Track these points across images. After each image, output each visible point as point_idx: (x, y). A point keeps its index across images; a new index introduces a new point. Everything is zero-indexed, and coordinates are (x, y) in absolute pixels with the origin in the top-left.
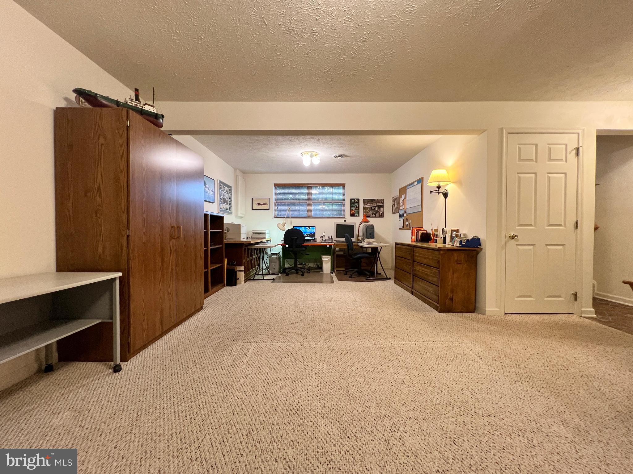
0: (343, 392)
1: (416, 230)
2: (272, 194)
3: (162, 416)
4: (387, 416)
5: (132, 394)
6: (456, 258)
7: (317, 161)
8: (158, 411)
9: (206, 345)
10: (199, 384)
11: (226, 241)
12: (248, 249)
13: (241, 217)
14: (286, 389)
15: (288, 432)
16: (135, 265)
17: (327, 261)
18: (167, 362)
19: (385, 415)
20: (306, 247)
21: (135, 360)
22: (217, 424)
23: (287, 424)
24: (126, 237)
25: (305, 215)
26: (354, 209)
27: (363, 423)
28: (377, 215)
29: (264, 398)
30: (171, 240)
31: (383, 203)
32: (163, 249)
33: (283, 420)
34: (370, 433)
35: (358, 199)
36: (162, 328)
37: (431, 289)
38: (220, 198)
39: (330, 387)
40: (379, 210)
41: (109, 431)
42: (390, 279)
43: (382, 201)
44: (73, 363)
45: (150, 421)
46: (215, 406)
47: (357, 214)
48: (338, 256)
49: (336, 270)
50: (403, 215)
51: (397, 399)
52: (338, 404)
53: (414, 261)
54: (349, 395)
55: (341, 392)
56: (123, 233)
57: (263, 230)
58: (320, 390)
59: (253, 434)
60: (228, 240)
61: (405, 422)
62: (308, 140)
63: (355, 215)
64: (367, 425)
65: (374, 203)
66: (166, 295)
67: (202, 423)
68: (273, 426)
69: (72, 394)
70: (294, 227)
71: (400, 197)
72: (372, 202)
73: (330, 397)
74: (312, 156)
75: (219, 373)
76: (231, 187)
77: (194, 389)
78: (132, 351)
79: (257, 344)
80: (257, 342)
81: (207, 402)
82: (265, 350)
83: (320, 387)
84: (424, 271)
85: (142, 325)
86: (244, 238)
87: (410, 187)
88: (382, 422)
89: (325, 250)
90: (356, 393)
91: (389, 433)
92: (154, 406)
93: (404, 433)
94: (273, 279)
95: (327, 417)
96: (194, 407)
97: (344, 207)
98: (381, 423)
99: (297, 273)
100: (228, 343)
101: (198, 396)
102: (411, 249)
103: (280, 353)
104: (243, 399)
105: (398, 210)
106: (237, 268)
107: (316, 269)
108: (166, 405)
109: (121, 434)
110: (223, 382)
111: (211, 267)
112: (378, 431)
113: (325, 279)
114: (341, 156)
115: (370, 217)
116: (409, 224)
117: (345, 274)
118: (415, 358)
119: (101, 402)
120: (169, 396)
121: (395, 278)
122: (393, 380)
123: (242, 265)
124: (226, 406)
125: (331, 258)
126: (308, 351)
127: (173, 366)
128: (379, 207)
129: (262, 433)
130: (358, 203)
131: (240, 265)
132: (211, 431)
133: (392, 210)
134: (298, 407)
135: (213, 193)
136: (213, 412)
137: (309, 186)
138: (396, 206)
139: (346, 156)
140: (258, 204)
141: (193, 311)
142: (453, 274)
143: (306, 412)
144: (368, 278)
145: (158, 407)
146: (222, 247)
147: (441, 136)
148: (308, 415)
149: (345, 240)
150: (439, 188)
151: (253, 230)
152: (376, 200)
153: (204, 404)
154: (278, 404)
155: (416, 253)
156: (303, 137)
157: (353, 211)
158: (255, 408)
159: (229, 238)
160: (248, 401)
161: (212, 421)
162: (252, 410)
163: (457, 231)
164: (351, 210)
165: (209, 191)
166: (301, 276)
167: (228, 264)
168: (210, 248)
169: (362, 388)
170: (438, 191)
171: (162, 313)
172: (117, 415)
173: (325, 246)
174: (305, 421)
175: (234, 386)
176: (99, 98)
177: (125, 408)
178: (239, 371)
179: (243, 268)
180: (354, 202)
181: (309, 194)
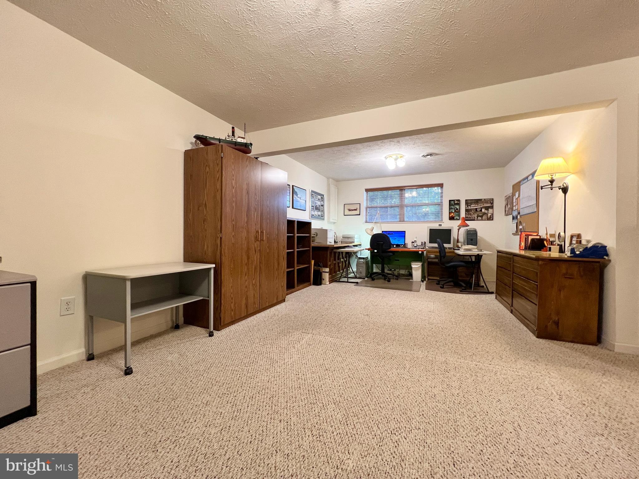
0: (366, 389)
1: (525, 235)
2: (363, 199)
3: (223, 371)
4: (396, 420)
5: (213, 352)
6: (564, 271)
7: (402, 164)
8: (222, 367)
9: (274, 329)
10: (256, 356)
11: (313, 244)
12: (335, 253)
13: (334, 223)
14: (317, 374)
15: (300, 405)
16: (226, 261)
17: (417, 268)
18: (242, 336)
19: (394, 418)
20: (394, 252)
21: (224, 331)
22: (254, 386)
23: (303, 399)
24: (219, 238)
25: (398, 220)
26: (453, 211)
27: (367, 418)
28: (484, 217)
29: (296, 377)
30: (255, 242)
31: (492, 203)
32: (248, 249)
33: (301, 396)
34: (370, 428)
35: (459, 200)
36: (247, 311)
37: (529, 308)
38: (312, 206)
39: (355, 382)
40: (486, 211)
41: (192, 371)
42: (492, 293)
43: (491, 201)
44: (190, 326)
45: (216, 371)
46: (259, 373)
47: (457, 217)
48: (430, 264)
49: (428, 279)
50: (517, 217)
51: (417, 409)
52: (354, 397)
53: (513, 273)
54: (369, 393)
55: (364, 388)
56: (218, 236)
57: (353, 235)
58: (345, 383)
59: (274, 399)
60: (317, 244)
61: (411, 430)
62: (387, 143)
63: (455, 218)
64: (371, 421)
65: (480, 203)
66: (251, 285)
67: (245, 382)
68: (291, 398)
69: (182, 344)
70: (382, 231)
71: (513, 195)
72: (478, 202)
73: (351, 390)
74: (396, 159)
75: (273, 351)
76: (323, 195)
77: (251, 358)
78: (222, 324)
79: (313, 336)
80: (314, 334)
81: (255, 369)
82: (317, 341)
83: (346, 380)
84: (523, 285)
85: (231, 306)
86: (330, 241)
87: (524, 182)
88: (387, 423)
89: (416, 256)
90: (377, 393)
91: (389, 433)
92: (222, 363)
93: (403, 438)
94: (357, 283)
95: (338, 404)
96: (245, 370)
97: (442, 209)
98: (385, 424)
99: (385, 279)
100: (291, 331)
101: (251, 363)
102: (511, 258)
103: (328, 346)
104: (280, 373)
105: (511, 210)
106: (322, 269)
107: (407, 276)
108: (228, 364)
109: (197, 374)
110: (272, 358)
111: (297, 267)
112: (378, 429)
113: (414, 287)
114: (431, 155)
115: (474, 220)
116: (523, 228)
117: (437, 284)
118: (466, 378)
119: (195, 353)
120: (233, 359)
121: (496, 293)
122: (424, 392)
123: (327, 267)
124: (266, 374)
125: (422, 264)
126: (353, 349)
127: (245, 340)
128: (487, 208)
129: (282, 400)
130: (459, 204)
131: (326, 266)
132: (248, 388)
133: (505, 211)
134: (318, 390)
135: (304, 201)
136: (255, 377)
137: (401, 189)
138: (509, 206)
139: (437, 154)
140: (350, 210)
141: (275, 301)
142: (560, 290)
143: (322, 396)
144: (463, 289)
145: (224, 364)
146: (309, 250)
147: (560, 115)
148: (323, 398)
149: (437, 246)
150: (552, 181)
151: (343, 235)
152: (483, 200)
153: (252, 370)
154: (304, 384)
155: (515, 263)
156: (381, 141)
157: (452, 214)
158: (285, 382)
159: (317, 242)
160: (283, 376)
161: (252, 382)
162: (283, 383)
163: (579, 236)
164: (450, 213)
165: (300, 200)
166: (387, 282)
167: (314, 265)
168: (296, 250)
169: (386, 391)
170: (550, 186)
171: (247, 299)
172: (199, 363)
173: (417, 252)
174: (318, 402)
175: (279, 362)
176: (209, 140)
177: (206, 360)
178: (288, 353)
179: (327, 270)
180: (454, 204)
181: (402, 197)
